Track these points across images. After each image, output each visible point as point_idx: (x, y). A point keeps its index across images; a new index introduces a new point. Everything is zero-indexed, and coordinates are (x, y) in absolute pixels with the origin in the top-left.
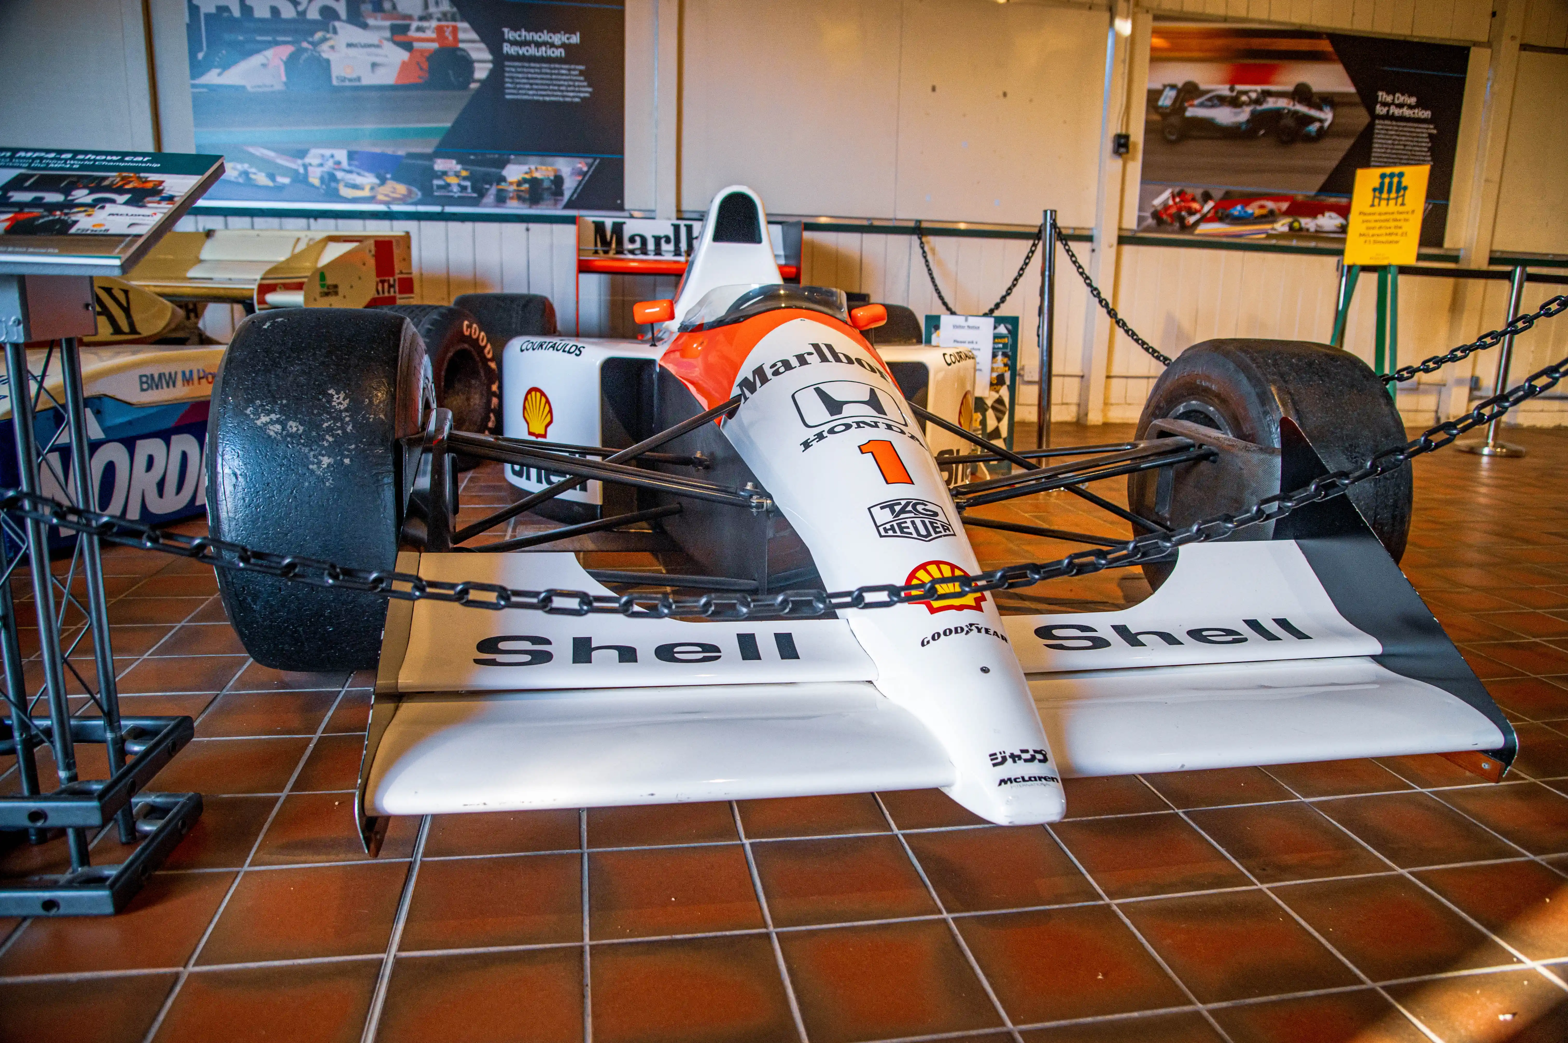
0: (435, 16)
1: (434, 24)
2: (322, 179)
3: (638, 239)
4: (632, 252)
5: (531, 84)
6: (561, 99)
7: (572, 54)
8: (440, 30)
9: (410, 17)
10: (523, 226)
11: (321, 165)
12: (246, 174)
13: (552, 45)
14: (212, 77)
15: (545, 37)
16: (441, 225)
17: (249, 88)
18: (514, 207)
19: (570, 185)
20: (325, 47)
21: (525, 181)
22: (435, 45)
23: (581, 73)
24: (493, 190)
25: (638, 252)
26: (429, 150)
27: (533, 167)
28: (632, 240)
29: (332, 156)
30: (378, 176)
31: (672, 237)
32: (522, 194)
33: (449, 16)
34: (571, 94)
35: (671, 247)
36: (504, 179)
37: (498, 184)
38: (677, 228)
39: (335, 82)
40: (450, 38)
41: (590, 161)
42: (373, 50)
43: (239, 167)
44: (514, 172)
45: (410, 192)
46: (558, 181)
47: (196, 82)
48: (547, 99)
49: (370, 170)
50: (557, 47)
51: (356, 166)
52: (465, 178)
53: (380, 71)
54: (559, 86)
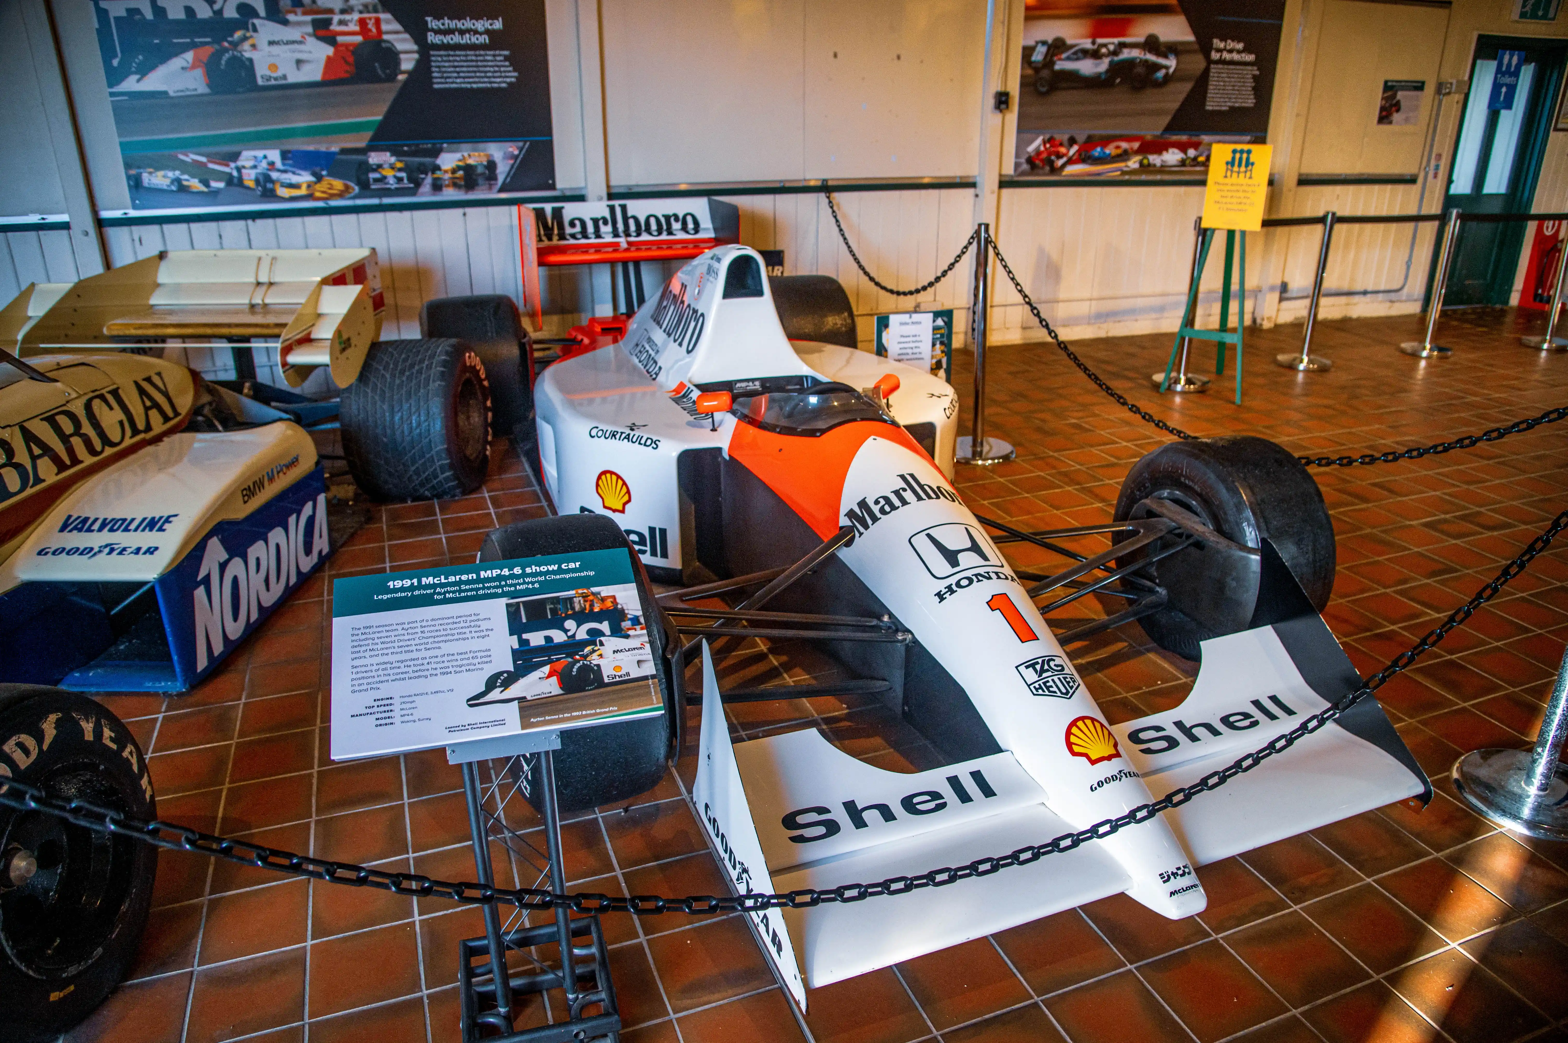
0: (356, 9)
1: (356, 16)
2: (257, 181)
3: (577, 223)
4: (573, 236)
5: (458, 72)
6: (489, 85)
7: (496, 40)
8: (362, 22)
9: (331, 11)
10: (460, 211)
11: (255, 167)
12: (178, 181)
13: (476, 32)
14: (132, 85)
15: (468, 24)
16: (380, 216)
17: (172, 94)
18: (450, 194)
19: (503, 170)
20: (246, 46)
21: (459, 168)
22: (359, 39)
23: (506, 58)
24: (429, 180)
25: (579, 236)
26: (362, 144)
27: (466, 154)
28: (572, 224)
29: (265, 157)
30: (314, 174)
31: (608, 217)
32: (458, 181)
33: (371, 8)
34: (498, 80)
35: (609, 228)
36: (438, 168)
37: (433, 173)
38: (612, 209)
39: (260, 82)
40: (374, 30)
41: (521, 144)
42: (296, 46)
43: (171, 174)
44: (448, 161)
45: (347, 187)
46: (491, 166)
47: (115, 90)
48: (475, 86)
49: (304, 169)
50: (481, 34)
51: (290, 166)
52: (400, 170)
53: (306, 68)
54: (486, 72)
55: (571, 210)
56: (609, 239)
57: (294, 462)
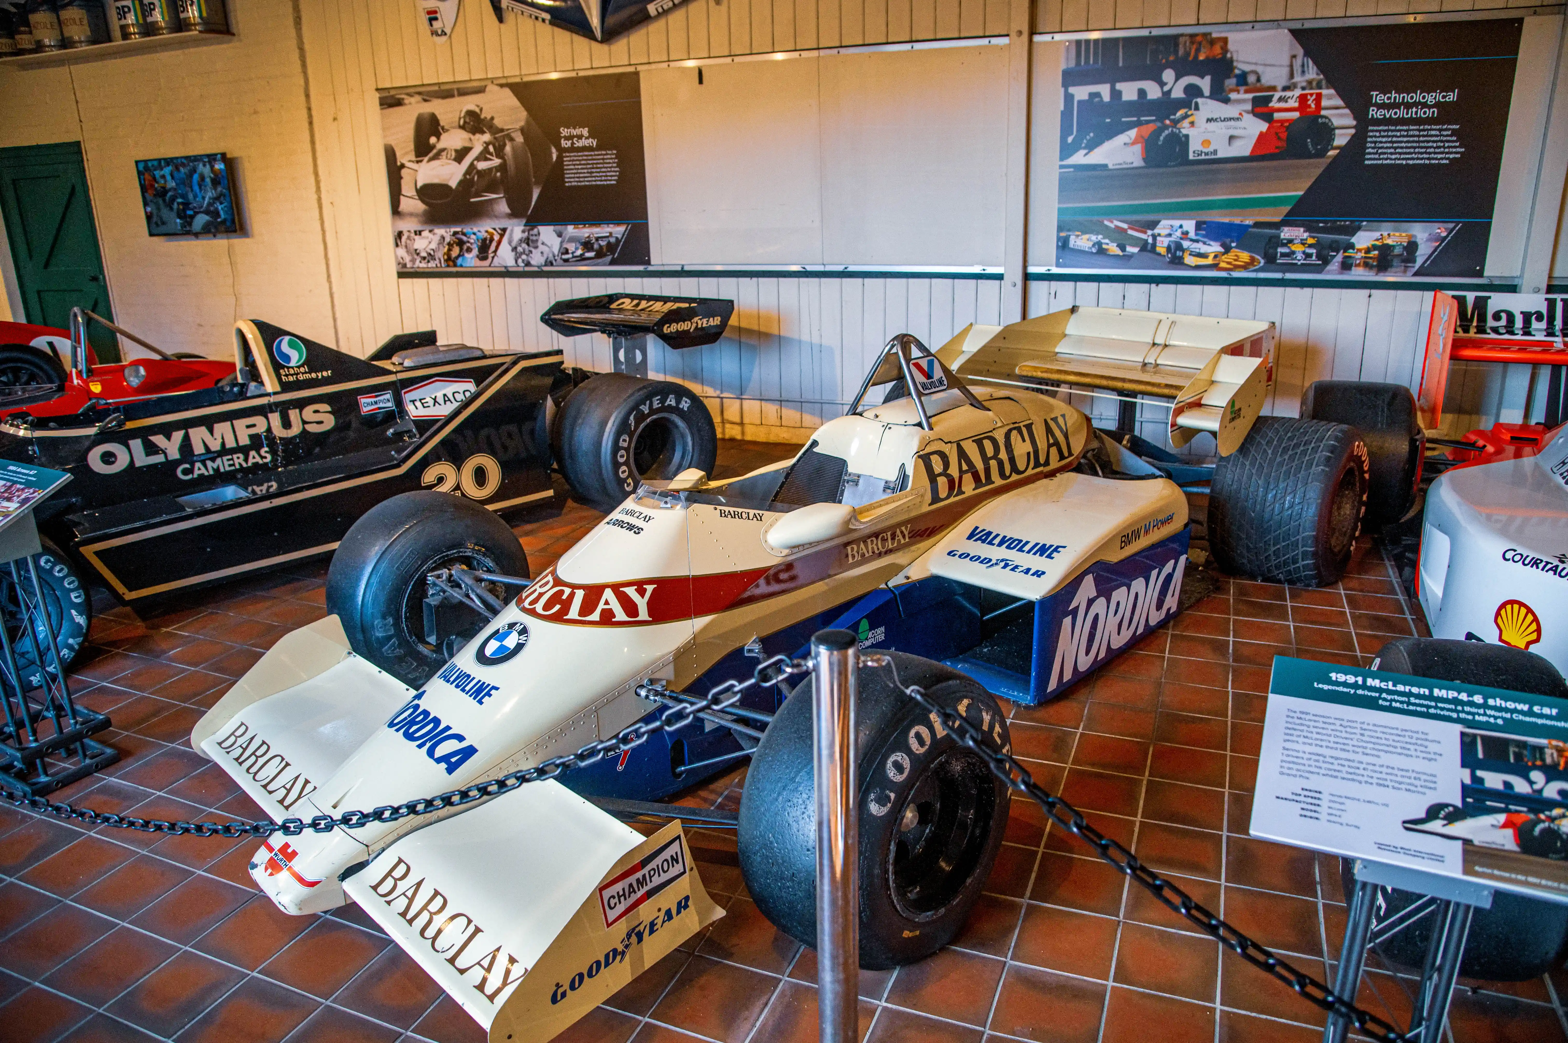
0: (1299, 86)
1: (1297, 92)
2: (1169, 249)
3: (1503, 315)
4: (1495, 330)
5: (1395, 148)
6: (1427, 162)
7: (1446, 114)
8: (1303, 99)
9: (1273, 89)
10: (1366, 292)
11: (1170, 235)
12: (1099, 244)
13: (1425, 105)
14: (1079, 158)
15: (1417, 97)
16: (1279, 290)
17: (1110, 167)
18: (1359, 274)
19: (1423, 252)
20: (1186, 123)
21: (1374, 247)
22: (1296, 115)
23: (1454, 133)
24: (1339, 257)
25: (1503, 331)
26: (1277, 219)
27: (1385, 234)
28: (1497, 317)
29: (1181, 227)
30: (1222, 245)
31: (1545, 312)
32: (1370, 261)
33: (1314, 84)
34: (1439, 156)
35: (1543, 325)
36: (1352, 246)
37: (1345, 252)
38: (1551, 304)
39: (1191, 157)
40: (1313, 106)
41: (1451, 226)
42: (1232, 123)
43: (1094, 238)
44: (1364, 239)
45: (1253, 260)
46: (1412, 247)
47: (1064, 163)
48: (1411, 162)
49: (1215, 239)
50: (1430, 107)
51: (1204, 236)
52: (1310, 246)
53: (1237, 143)
54: (1427, 148)
55: (1497, 302)
56: (1540, 337)
57: (1169, 519)
